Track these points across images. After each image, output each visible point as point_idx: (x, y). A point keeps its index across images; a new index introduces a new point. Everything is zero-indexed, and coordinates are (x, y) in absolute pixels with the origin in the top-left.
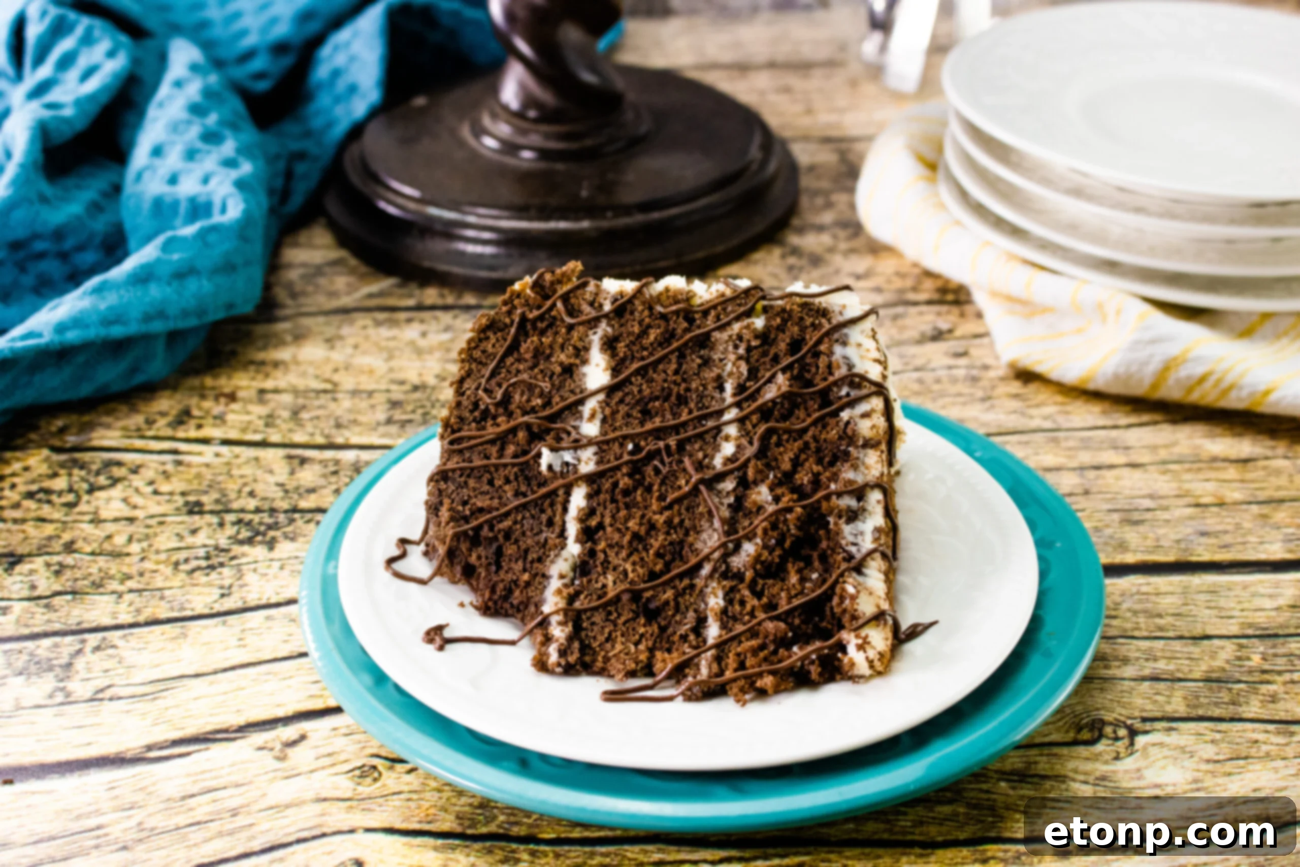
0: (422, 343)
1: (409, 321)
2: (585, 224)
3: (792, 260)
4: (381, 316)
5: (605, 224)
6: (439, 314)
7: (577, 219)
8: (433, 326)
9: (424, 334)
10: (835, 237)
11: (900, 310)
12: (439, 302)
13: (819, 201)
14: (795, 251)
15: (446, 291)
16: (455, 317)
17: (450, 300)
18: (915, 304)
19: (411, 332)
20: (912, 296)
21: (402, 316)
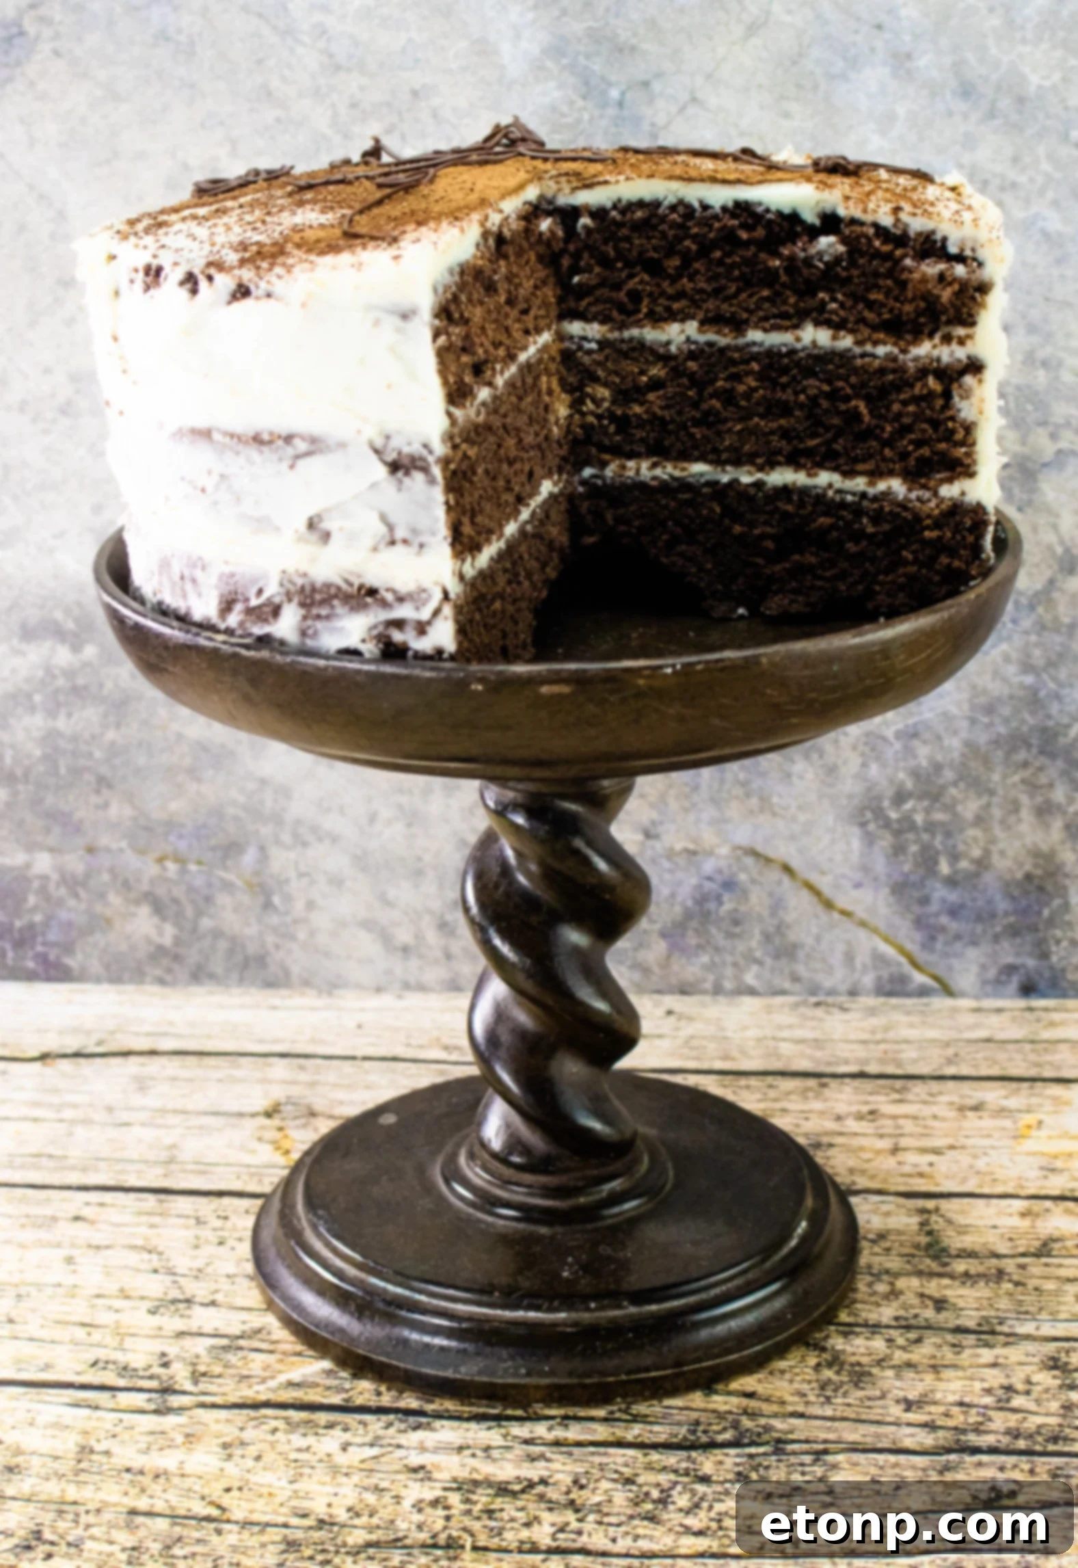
0: (341, 1459)
1: (330, 1426)
2: (563, 1315)
3: (828, 1374)
4: (295, 1415)
5: (585, 1316)
6: (368, 1418)
7: (550, 1310)
8: (358, 1436)
9: (345, 1447)
10: (890, 1341)
11: (953, 1457)
12: (373, 1402)
13: (882, 1288)
14: (835, 1361)
15: (383, 1388)
16: (389, 1425)
17: (387, 1399)
18: (976, 1450)
19: (330, 1443)
20: (973, 1439)
21: (323, 1417)
